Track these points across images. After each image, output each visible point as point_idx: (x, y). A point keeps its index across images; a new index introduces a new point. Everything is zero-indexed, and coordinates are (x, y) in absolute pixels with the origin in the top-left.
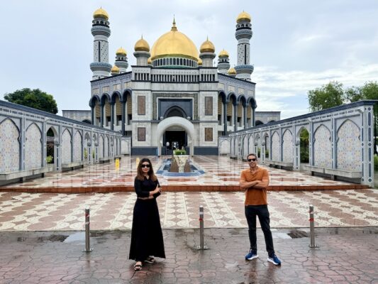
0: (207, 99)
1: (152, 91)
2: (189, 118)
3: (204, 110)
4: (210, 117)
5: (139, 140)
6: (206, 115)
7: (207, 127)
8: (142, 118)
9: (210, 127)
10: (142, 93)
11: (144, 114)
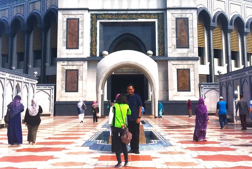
0: (180, 22)
1: (89, 10)
2: (150, 52)
3: (174, 40)
4: (185, 50)
5: (66, 91)
6: (178, 47)
7: (181, 67)
8: (73, 53)
9: (186, 67)
10: (73, 15)
11: (77, 48)
